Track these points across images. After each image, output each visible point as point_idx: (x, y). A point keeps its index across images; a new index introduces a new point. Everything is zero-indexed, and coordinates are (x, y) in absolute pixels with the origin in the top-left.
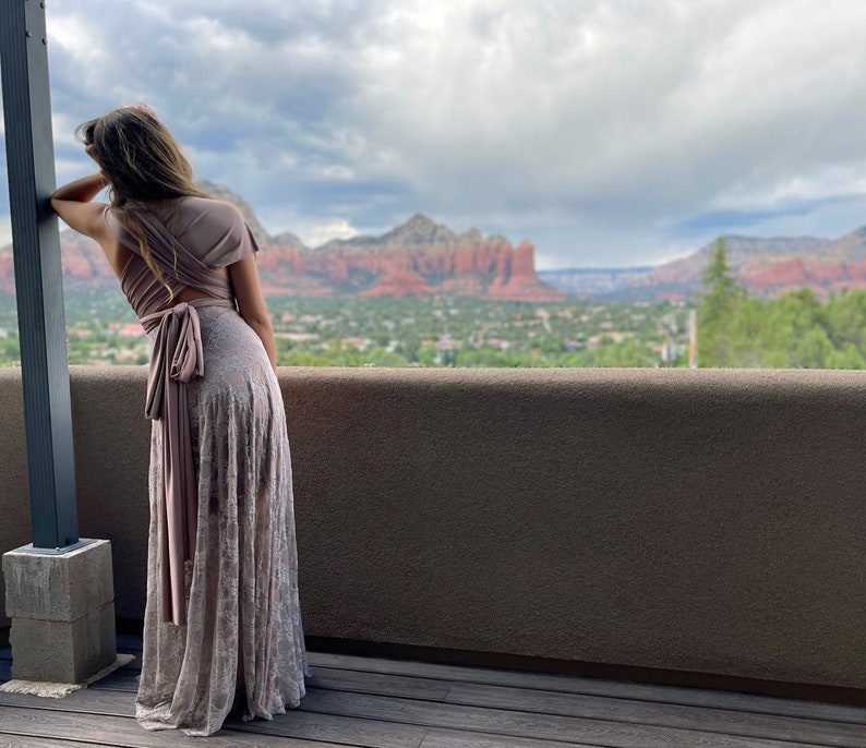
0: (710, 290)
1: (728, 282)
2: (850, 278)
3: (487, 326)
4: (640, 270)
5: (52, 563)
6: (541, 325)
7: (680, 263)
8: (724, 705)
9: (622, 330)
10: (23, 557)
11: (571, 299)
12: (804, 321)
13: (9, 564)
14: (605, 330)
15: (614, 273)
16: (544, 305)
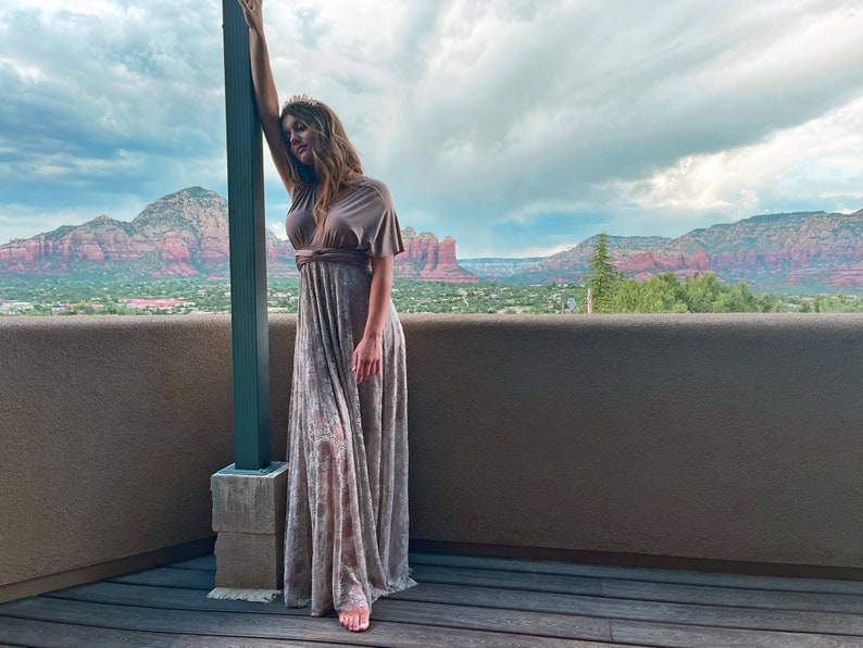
0: (596, 275)
1: (609, 268)
2: (687, 267)
3: (420, 302)
4: (534, 260)
5: (258, 482)
6: (462, 300)
7: (564, 254)
8: (831, 590)
9: (522, 305)
10: (230, 477)
11: (483, 281)
12: (670, 297)
13: (217, 484)
14: (510, 305)
15: (515, 261)
16: (464, 286)
